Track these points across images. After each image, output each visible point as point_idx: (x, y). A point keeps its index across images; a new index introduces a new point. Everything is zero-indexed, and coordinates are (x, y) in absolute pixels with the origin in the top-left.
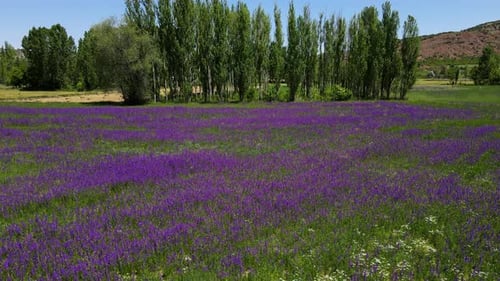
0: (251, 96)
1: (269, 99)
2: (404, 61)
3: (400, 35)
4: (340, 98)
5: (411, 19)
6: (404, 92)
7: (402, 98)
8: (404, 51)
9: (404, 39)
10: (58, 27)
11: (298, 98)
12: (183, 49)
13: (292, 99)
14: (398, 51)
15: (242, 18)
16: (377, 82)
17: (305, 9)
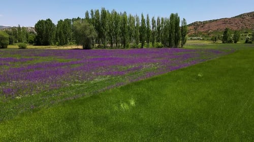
0: (128, 46)
1: (134, 47)
2: (182, 34)
3: (180, 25)
4: (159, 47)
5: (184, 20)
6: (182, 45)
7: (182, 47)
8: (182, 31)
9: (182, 27)
10: (49, 20)
11: (144, 47)
12: (104, 30)
13: (142, 47)
14: (180, 31)
15: (124, 19)
16: (173, 41)
17: (148, 15)
